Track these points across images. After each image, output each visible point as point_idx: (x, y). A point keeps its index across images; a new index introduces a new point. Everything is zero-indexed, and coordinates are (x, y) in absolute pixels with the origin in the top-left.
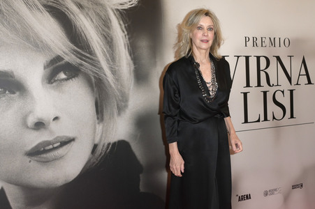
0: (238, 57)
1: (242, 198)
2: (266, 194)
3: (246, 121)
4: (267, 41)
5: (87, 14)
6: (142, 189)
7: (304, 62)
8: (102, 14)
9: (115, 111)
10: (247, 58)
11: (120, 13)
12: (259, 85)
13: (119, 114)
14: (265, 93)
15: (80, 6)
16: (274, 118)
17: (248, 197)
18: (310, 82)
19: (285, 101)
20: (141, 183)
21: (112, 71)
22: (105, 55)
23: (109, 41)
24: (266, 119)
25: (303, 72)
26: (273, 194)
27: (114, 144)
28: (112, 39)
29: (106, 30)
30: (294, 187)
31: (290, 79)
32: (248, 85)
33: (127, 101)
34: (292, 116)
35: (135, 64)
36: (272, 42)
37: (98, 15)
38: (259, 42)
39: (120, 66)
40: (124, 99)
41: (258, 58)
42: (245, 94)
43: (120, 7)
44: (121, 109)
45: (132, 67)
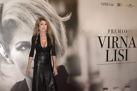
0: (105, 37)
1: (104, 89)
2: (114, 88)
3: (107, 61)
4: (117, 31)
5: (53, 23)
6: (68, 82)
7: (133, 39)
8: (58, 23)
9: (61, 55)
10: (109, 37)
11: (64, 22)
12: (113, 47)
13: (62, 56)
14: (115, 51)
15: (51, 21)
16: (119, 60)
17: (107, 89)
18: (135, 47)
19: (124, 54)
20: (68, 80)
21: (60, 42)
22: (58, 36)
23: (60, 32)
24: (115, 60)
25: (132, 42)
26: (117, 89)
27: (60, 66)
28: (61, 31)
29: (59, 28)
30: (126, 87)
31: (126, 45)
32: (109, 47)
33: (64, 52)
34: (126, 60)
35: (68, 39)
36: (120, 31)
37: (57, 23)
38: (114, 31)
39: (63, 40)
40: (64, 51)
41: (113, 37)
42: (107, 51)
43: (64, 20)
44: (62, 55)
45: (67, 40)
